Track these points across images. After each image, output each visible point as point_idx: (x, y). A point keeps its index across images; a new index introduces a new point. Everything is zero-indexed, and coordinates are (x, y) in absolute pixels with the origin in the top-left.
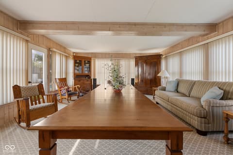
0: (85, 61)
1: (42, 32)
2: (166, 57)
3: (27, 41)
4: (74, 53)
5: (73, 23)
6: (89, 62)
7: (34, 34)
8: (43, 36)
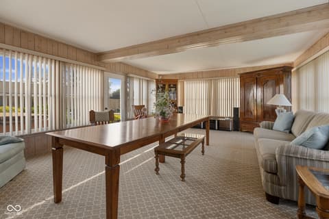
0: (169, 85)
1: (119, 59)
2: (298, 69)
3: (102, 71)
4: (159, 75)
5: (133, 47)
6: (175, 86)
7: (110, 63)
8: (120, 63)
